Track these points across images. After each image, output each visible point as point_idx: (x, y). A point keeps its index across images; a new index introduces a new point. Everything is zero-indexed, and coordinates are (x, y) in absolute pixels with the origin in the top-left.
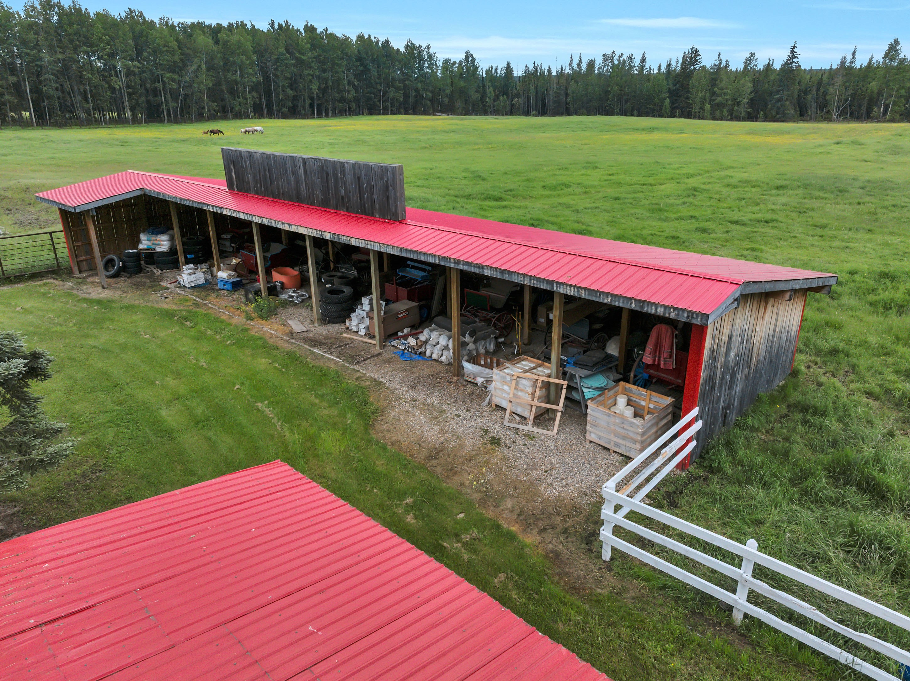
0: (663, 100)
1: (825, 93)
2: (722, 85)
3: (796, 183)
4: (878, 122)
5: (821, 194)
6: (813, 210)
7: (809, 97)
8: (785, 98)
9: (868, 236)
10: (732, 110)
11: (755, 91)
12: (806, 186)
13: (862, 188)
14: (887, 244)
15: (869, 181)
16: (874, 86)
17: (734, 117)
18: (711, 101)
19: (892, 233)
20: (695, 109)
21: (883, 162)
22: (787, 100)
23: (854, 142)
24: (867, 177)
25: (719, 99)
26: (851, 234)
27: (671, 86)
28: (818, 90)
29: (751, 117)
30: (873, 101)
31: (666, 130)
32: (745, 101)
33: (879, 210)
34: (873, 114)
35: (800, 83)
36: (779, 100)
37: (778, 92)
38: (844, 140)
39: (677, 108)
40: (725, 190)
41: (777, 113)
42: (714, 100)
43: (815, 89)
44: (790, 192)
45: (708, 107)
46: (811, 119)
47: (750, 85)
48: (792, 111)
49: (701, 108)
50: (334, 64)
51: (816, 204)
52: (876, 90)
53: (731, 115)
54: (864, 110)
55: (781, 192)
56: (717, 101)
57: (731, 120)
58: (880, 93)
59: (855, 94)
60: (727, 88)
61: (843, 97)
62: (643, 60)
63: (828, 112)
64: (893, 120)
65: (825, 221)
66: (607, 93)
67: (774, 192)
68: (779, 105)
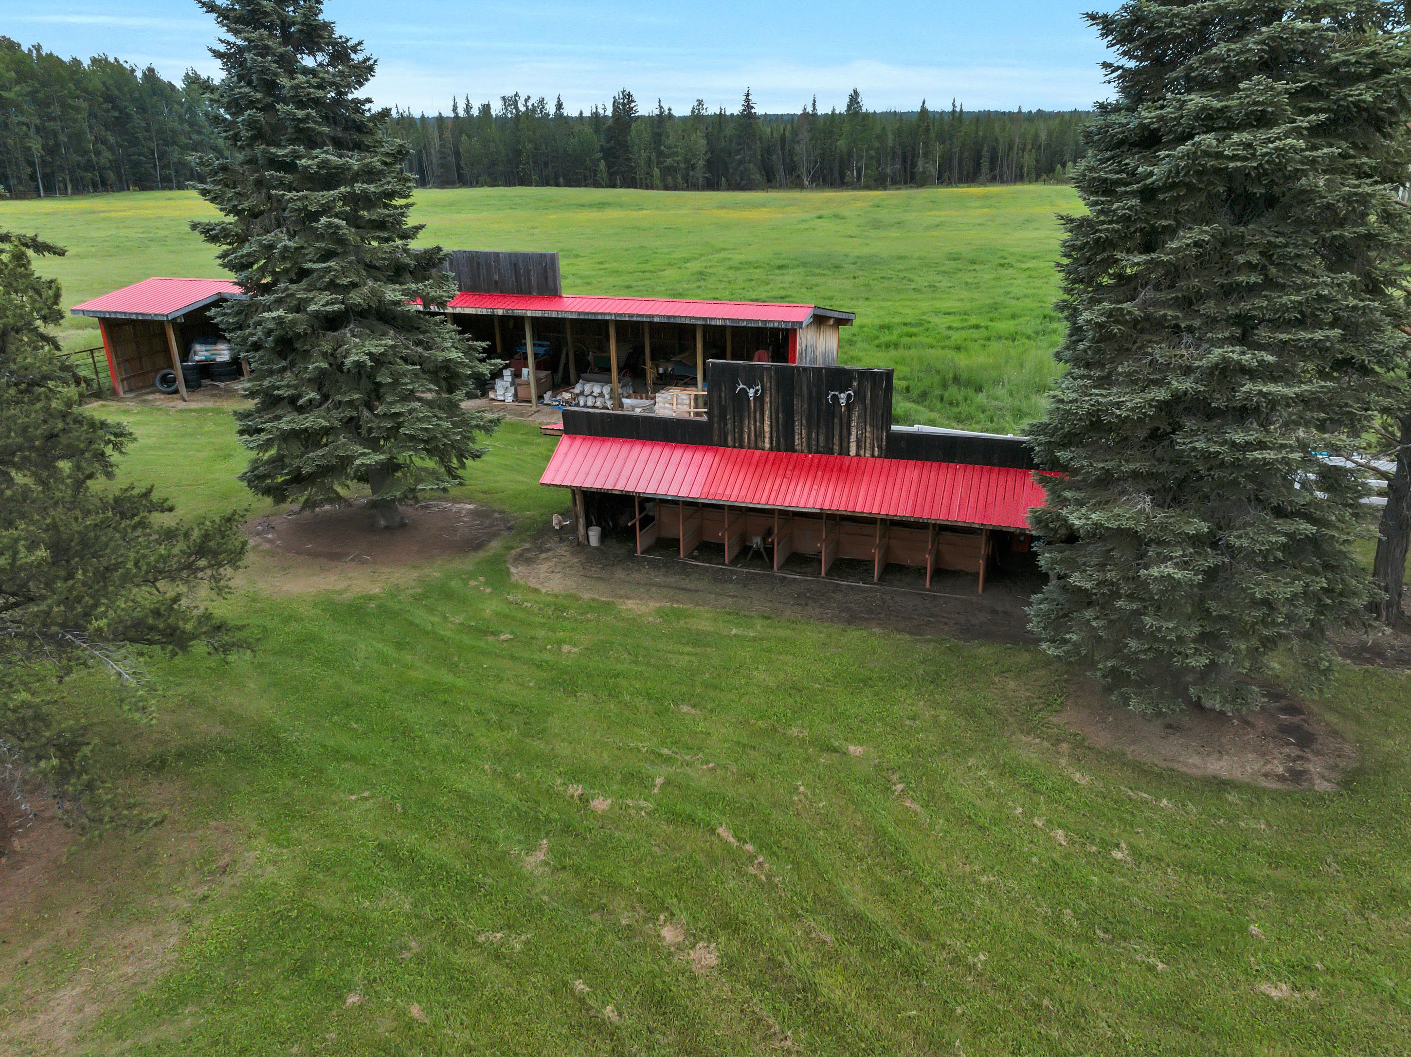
0: (596, 163)
1: (792, 153)
2: (670, 141)
3: (795, 263)
4: (854, 189)
5: (820, 271)
6: (817, 285)
7: (774, 157)
8: (747, 159)
9: (867, 303)
10: (688, 175)
11: (711, 149)
12: (805, 265)
13: (854, 264)
14: (881, 308)
15: (858, 257)
16: (842, 144)
17: (691, 185)
18: (659, 163)
19: (883, 300)
20: (640, 175)
21: (867, 237)
22: (750, 162)
23: (836, 216)
24: (856, 252)
25: (669, 161)
26: (854, 302)
27: (603, 143)
28: (783, 148)
29: (711, 185)
30: (844, 163)
32: (701, 163)
33: (871, 282)
34: (847, 179)
35: (760, 139)
36: (741, 162)
37: (738, 152)
38: (824, 212)
39: (616, 173)
40: (731, 273)
41: (742, 179)
42: (662, 163)
43: (779, 146)
44: (792, 271)
45: (656, 172)
46: (781, 187)
47: (705, 142)
48: (758, 176)
49: (647, 173)
50: (64, 106)
51: (819, 280)
52: (845, 150)
53: (687, 181)
54: (836, 174)
55: (784, 271)
56: (665, 164)
57: (688, 189)
58: (850, 153)
59: (824, 154)
60: (676, 146)
61: (812, 158)
62: (559, 106)
63: (798, 176)
64: (868, 187)
65: (830, 294)
67: (777, 272)
68: (742, 168)
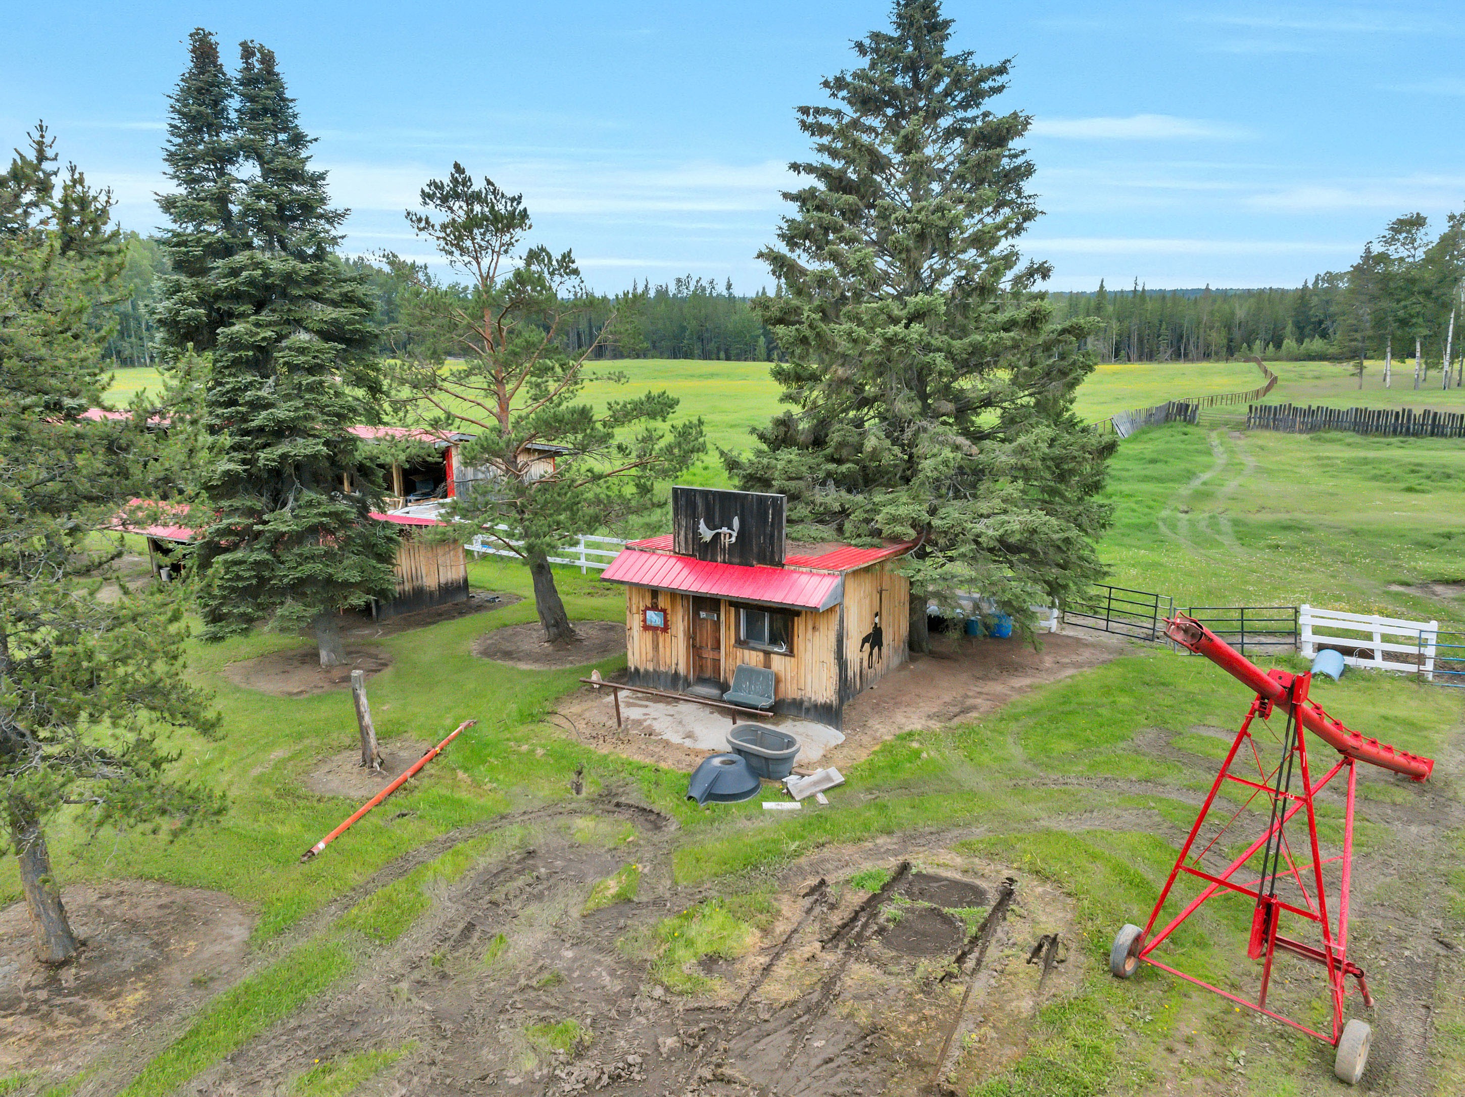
31: (728, 376)
62: (729, 287)
66: (683, 329)
